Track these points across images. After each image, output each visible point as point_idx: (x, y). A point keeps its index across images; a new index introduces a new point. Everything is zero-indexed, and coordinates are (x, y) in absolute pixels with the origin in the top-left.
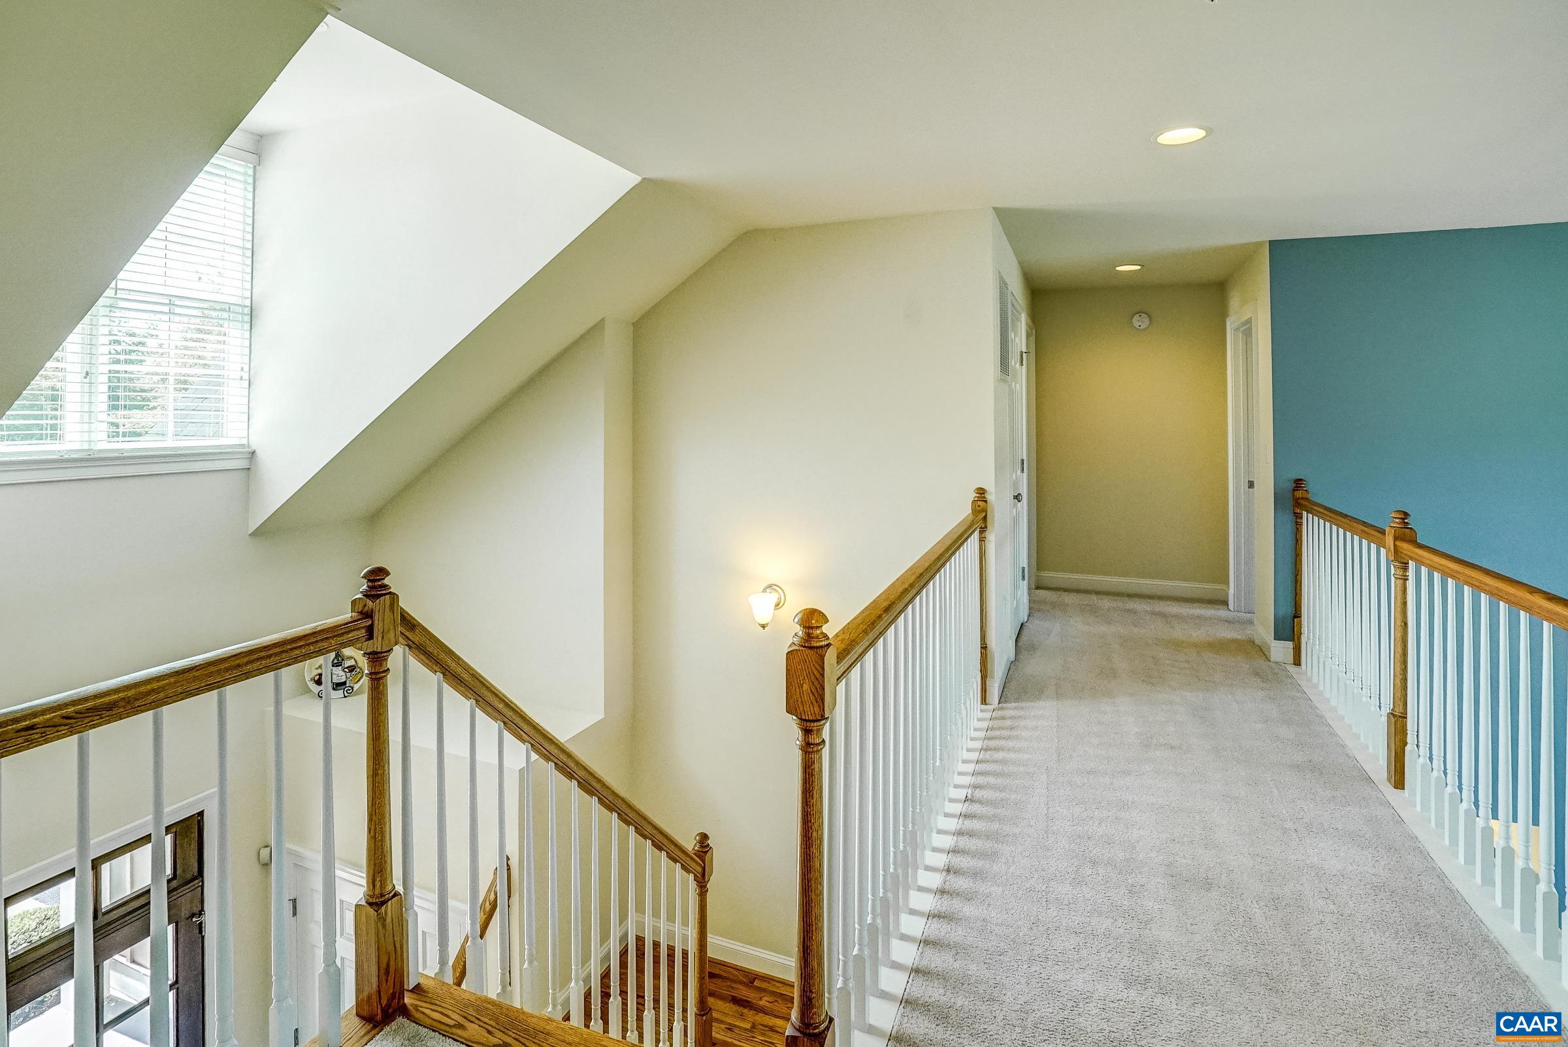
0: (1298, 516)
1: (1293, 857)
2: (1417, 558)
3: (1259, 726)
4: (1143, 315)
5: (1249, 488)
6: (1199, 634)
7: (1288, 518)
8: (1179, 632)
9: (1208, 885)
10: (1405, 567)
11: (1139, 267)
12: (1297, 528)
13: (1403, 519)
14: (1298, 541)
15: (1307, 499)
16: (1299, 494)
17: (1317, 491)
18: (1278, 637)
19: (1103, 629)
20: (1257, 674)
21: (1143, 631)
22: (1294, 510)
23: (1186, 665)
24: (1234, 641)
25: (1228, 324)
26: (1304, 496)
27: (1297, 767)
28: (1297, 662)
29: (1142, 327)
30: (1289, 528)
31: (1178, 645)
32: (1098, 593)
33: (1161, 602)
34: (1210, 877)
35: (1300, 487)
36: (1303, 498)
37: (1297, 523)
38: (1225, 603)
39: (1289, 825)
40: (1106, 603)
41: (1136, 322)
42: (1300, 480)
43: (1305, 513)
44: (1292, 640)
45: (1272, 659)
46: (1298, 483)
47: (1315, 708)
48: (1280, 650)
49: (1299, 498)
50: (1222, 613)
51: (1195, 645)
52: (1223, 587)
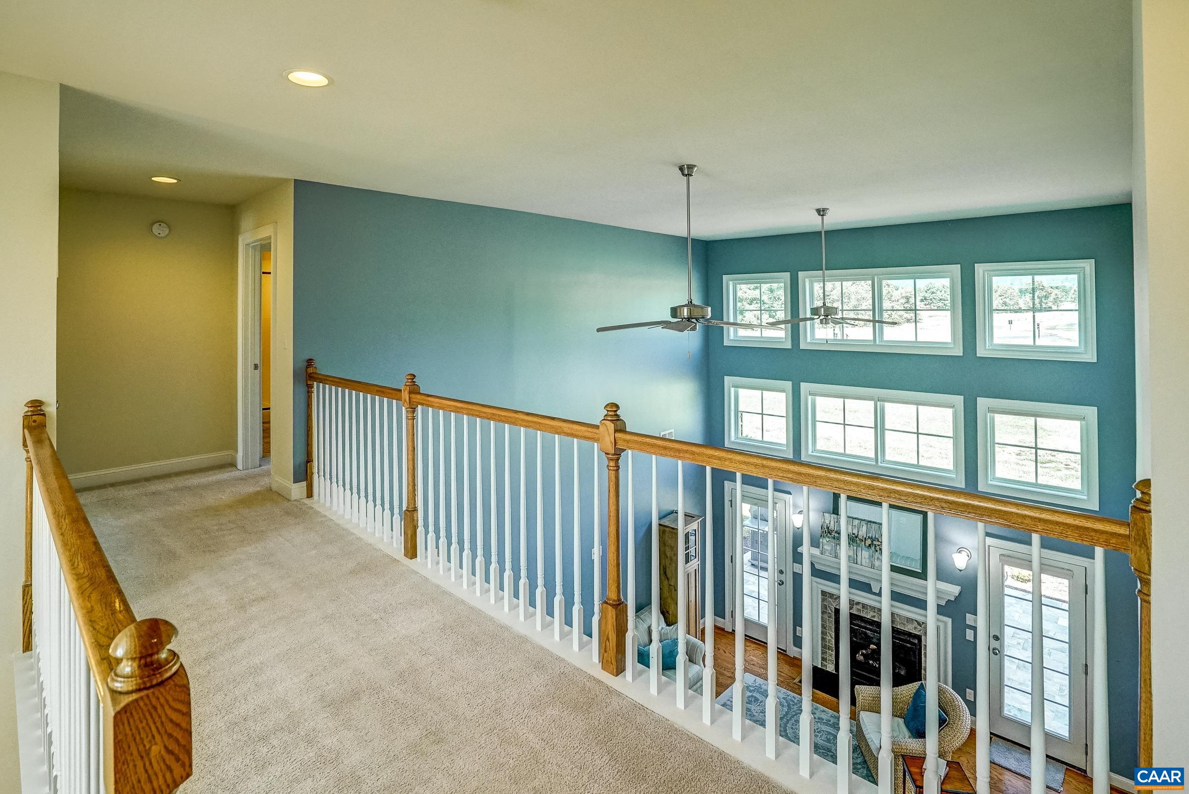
0: (310, 387)
1: (391, 638)
2: (427, 403)
3: (314, 552)
4: (163, 224)
5: (255, 369)
6: (225, 496)
7: (303, 389)
8: (211, 499)
9: (356, 695)
10: (413, 410)
11: (176, 181)
12: (309, 396)
13: (413, 379)
14: (309, 406)
15: (316, 373)
16: (310, 370)
17: (323, 368)
18: (296, 481)
19: (138, 517)
20: (288, 513)
21: (178, 508)
22: (307, 382)
23: (233, 526)
24: (257, 493)
25: (240, 239)
26: (314, 371)
27: (353, 572)
28: (310, 495)
29: (162, 235)
30: (303, 397)
31: (215, 511)
32: (113, 485)
33: (179, 478)
34: (354, 688)
35: (311, 365)
36: (313, 373)
37: (308, 392)
38: (233, 465)
39: (375, 617)
40: (128, 492)
41: (156, 229)
42: (311, 359)
43: (315, 383)
44: (306, 480)
45: (293, 499)
46: (310, 362)
47: (338, 525)
48: (297, 490)
49: (311, 373)
50: (234, 474)
51: (230, 507)
52: (230, 452)
